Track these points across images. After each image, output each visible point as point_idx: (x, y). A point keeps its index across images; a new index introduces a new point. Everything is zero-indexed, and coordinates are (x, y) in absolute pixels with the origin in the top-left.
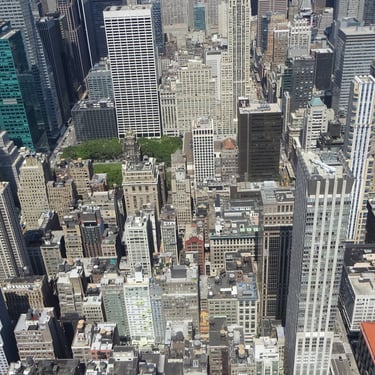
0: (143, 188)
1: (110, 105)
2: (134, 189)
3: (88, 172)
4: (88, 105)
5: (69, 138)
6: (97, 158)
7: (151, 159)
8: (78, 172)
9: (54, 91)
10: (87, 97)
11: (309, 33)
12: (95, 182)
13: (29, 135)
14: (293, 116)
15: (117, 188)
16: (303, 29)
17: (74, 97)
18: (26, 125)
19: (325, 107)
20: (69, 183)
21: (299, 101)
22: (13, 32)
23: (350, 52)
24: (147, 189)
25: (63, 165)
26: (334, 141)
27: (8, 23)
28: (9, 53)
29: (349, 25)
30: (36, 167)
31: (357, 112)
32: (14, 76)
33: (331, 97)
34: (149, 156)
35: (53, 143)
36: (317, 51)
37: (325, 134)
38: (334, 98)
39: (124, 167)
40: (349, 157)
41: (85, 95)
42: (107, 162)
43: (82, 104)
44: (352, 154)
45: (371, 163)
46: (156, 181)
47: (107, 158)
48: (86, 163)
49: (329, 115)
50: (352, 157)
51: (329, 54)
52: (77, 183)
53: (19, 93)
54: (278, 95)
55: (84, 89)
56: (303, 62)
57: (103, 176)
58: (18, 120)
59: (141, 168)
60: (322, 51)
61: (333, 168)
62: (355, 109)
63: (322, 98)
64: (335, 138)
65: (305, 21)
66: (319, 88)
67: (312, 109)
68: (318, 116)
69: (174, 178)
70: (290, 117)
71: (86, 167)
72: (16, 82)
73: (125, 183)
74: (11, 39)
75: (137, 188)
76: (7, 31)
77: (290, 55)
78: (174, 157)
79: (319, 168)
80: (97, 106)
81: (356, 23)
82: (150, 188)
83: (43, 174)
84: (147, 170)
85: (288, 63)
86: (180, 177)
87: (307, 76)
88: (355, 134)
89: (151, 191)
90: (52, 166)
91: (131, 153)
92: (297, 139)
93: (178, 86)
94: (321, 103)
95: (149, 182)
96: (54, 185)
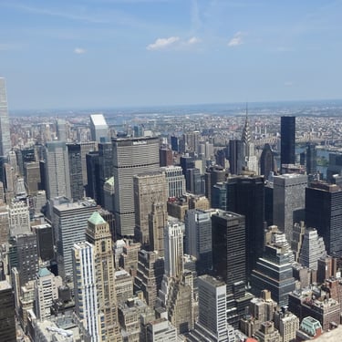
11: (27, 213)
14: (24, 289)
16: (21, 210)
19: (53, 275)
21: (28, 274)
23: (66, 225)
26: (66, 306)
29: (61, 203)
31: (82, 275)
33: (56, 266)
36: (37, 227)
37: (57, 301)
38: (59, 266)
40: (82, 318)
44: (84, 314)
45: (102, 318)
49: (57, 282)
50: (85, 316)
51: (48, 228)
54: (6, 272)
56: (26, 238)
60: (42, 227)
61: (70, 332)
62: (79, 273)
63: (48, 268)
64: (66, 302)
65: (22, 203)
67: (41, 280)
68: (47, 285)
70: (21, 290)
77: (13, 234)
79: (56, 335)
81: (66, 201)
85: (12, 241)
87: (31, 251)
88: (83, 294)
92: (31, 311)
94: (49, 272)
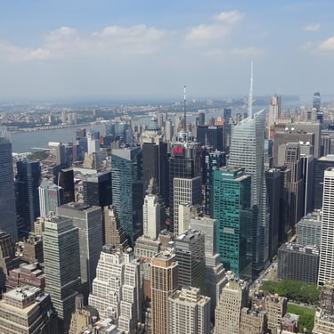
1: (315, 252)
3: (281, 309)
4: (294, 248)
5: (271, 273)
6: (293, 299)
8: (272, 307)
9: (267, 230)
10: (295, 241)
12: (286, 321)
13: (237, 262)
17: (283, 238)
18: (237, 253)
20: (261, 314)
22: (245, 177)
25: (260, 296)
27: (243, 170)
28: (238, 192)
30: (236, 291)
32: (237, 211)
35: (256, 274)
39: (318, 314)
41: (293, 238)
42: (302, 305)
43: (289, 246)
47: (302, 301)
48: (281, 300)
52: (269, 317)
53: (238, 225)
55: (293, 233)
57: (295, 317)
58: (231, 247)
71: (280, 304)
72: (238, 216)
73: (315, 330)
74: (242, 181)
76: (241, 175)
80: (302, 250)
83: (240, 299)
90: (250, 295)
91: (328, 302)
96: (248, 313)
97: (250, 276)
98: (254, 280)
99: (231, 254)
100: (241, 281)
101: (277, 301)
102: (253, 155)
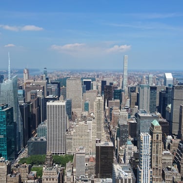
0: (52, 179)
1: (45, 140)
2: (47, 180)
3: (28, 170)
4: (35, 139)
5: (24, 154)
6: (35, 164)
7: (57, 165)
8: (23, 171)
10: (36, 136)
11: (127, 115)
12: (31, 175)
13: (6, 152)
14: (121, 148)
15: (40, 179)
16: (124, 113)
17: (30, 136)
18: (6, 147)
19: (133, 145)
20: (17, 176)
21: (123, 142)
22: (8, 108)
23: (142, 122)
24: (53, 180)
25: (17, 167)
26: (136, 161)
27: (7, 105)
28: (4, 116)
29: (142, 113)
30: (4, 167)
31: (143, 148)
32: (5, 126)
34: (56, 164)
35: (17, 156)
36: (130, 122)
37: (132, 157)
39: (44, 168)
40: (141, 169)
41: (36, 135)
42: (39, 166)
43: (33, 139)
44: (142, 167)
45: (151, 172)
46: (57, 176)
47: (39, 164)
48: (28, 166)
49: (135, 149)
50: (143, 169)
51: (135, 123)
52: (22, 176)
53: (5, 133)
54: (115, 139)
55: (35, 133)
56: (124, 126)
57: (35, 172)
58: (2, 145)
59: (51, 169)
60: (132, 122)
61: (127, 174)
62: (142, 147)
63: (132, 141)
64: (137, 159)
65: (125, 110)
66: (132, 137)
67: (128, 146)
68: (130, 149)
69: (66, 175)
70: (120, 149)
72: (5, 128)
73: (43, 176)
74: (6, 111)
75: (48, 179)
76: (6, 108)
77: (119, 122)
78: (67, 165)
80: (39, 140)
81: (145, 112)
82: (55, 179)
83: (6, 170)
84: (54, 171)
85: (119, 126)
86: (69, 174)
87: (126, 132)
88: (143, 158)
89: (55, 181)
90: (12, 168)
91: (49, 162)
92: (122, 159)
93: (74, 133)
94: (131, 143)
95: (54, 177)
96: (11, 176)
97: (14, 157)
98: (16, 159)
99: (3, 148)
100: (6, 161)
101: (26, 167)
102: (12, 97)
